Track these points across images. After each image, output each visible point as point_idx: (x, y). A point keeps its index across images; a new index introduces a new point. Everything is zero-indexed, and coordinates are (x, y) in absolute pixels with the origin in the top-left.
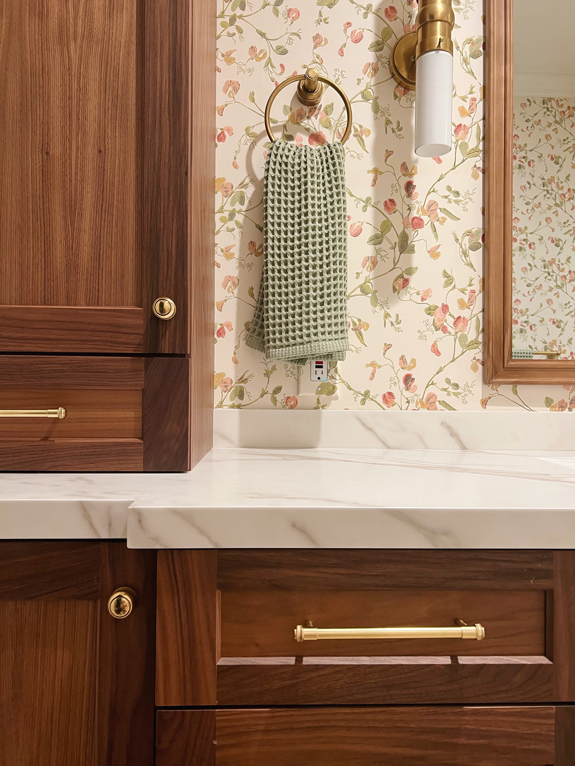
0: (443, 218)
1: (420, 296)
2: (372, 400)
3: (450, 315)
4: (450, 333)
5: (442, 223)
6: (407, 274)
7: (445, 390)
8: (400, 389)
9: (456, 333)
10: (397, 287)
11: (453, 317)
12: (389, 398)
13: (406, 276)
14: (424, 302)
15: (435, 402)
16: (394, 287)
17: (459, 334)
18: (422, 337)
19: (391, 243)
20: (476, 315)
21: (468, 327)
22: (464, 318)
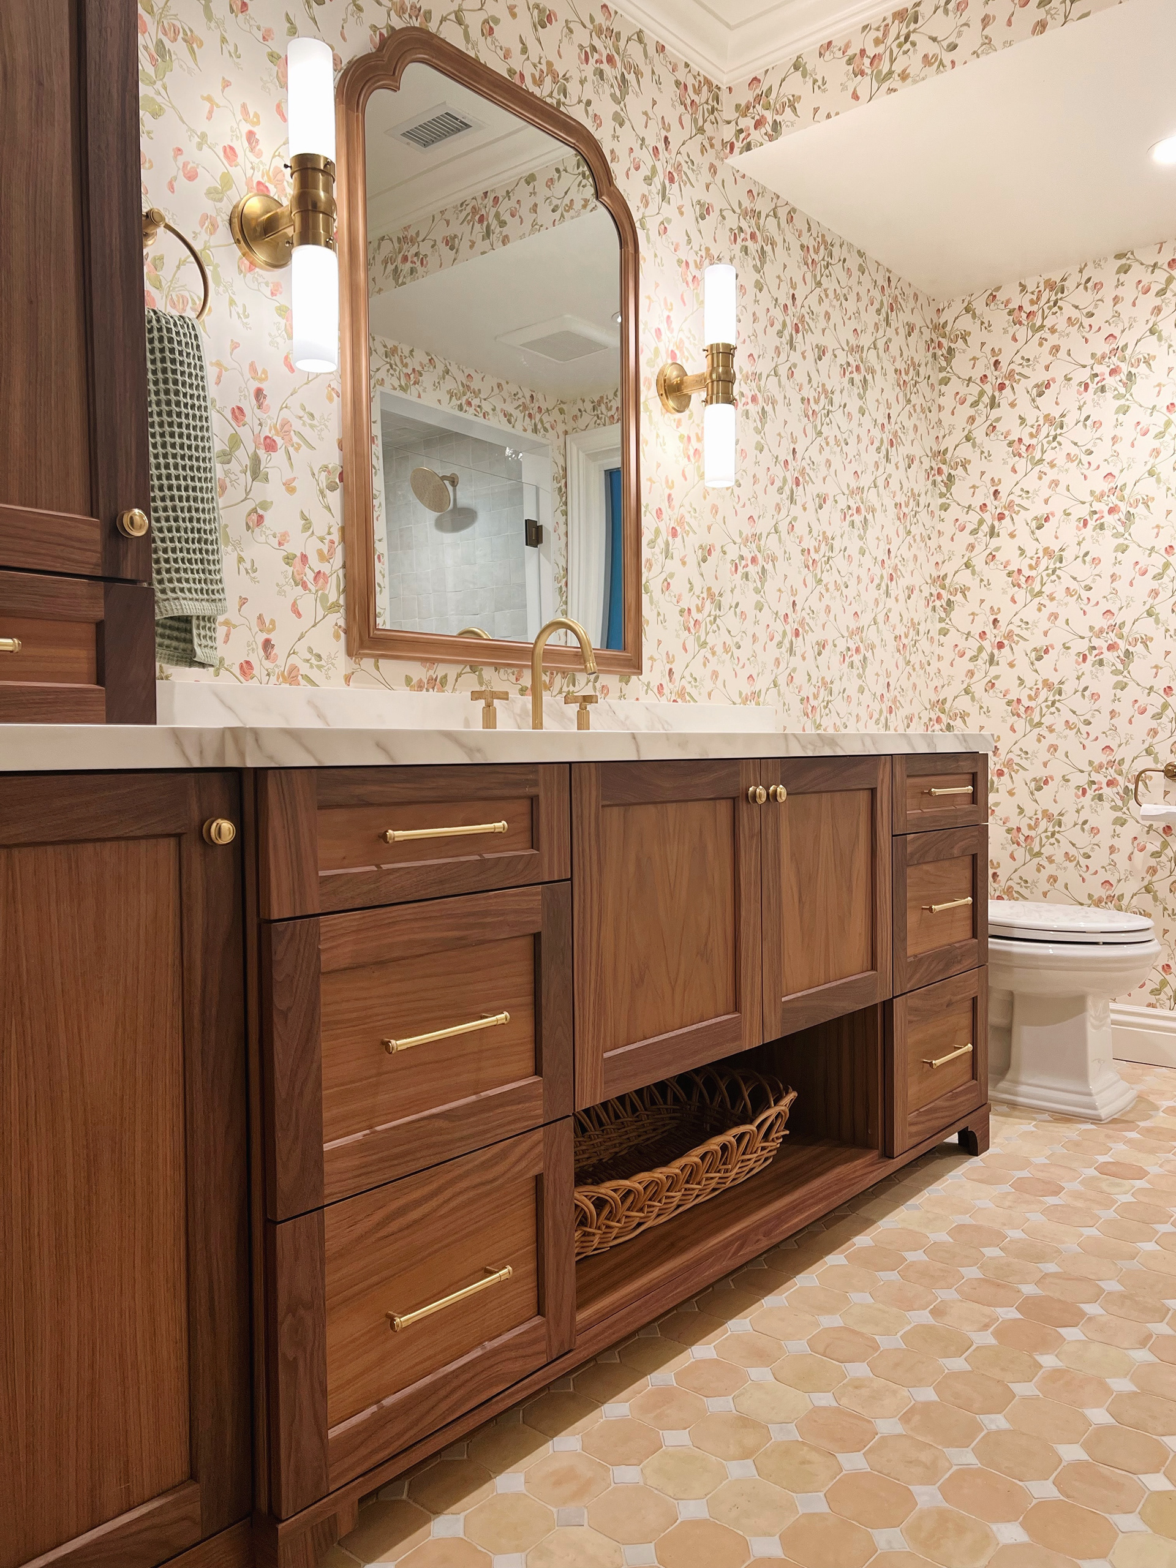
0: (298, 444)
1: (277, 539)
2: (227, 670)
3: (310, 568)
4: (310, 590)
5: (297, 450)
6: (261, 509)
7: (308, 661)
8: (257, 657)
9: (317, 591)
10: (251, 524)
11: (313, 571)
12: (246, 668)
13: (260, 512)
14: (282, 547)
15: (297, 676)
16: (247, 524)
17: (320, 592)
18: (281, 593)
19: (241, 465)
20: (336, 571)
21: (329, 585)
22: (324, 574)
